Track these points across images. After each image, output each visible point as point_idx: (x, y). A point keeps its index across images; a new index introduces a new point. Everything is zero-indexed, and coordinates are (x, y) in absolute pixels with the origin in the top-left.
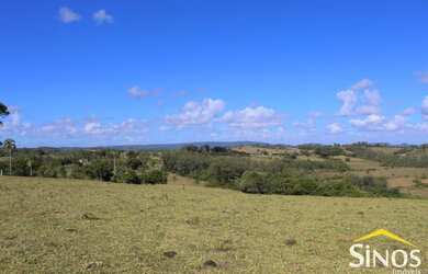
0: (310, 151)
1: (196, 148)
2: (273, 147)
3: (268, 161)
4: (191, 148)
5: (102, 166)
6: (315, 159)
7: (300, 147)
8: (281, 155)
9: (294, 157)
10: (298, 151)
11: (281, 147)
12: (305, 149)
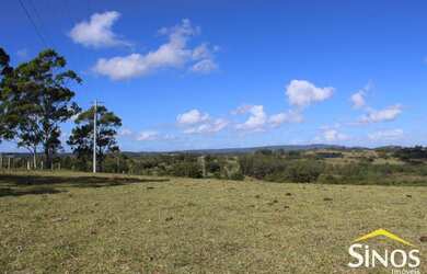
0: (389, 154)
1: (271, 152)
2: (349, 150)
3: (343, 164)
4: (266, 152)
5: (188, 165)
6: (393, 162)
7: (377, 150)
8: (357, 158)
9: (371, 160)
10: (376, 154)
11: (357, 149)
12: (383, 152)
